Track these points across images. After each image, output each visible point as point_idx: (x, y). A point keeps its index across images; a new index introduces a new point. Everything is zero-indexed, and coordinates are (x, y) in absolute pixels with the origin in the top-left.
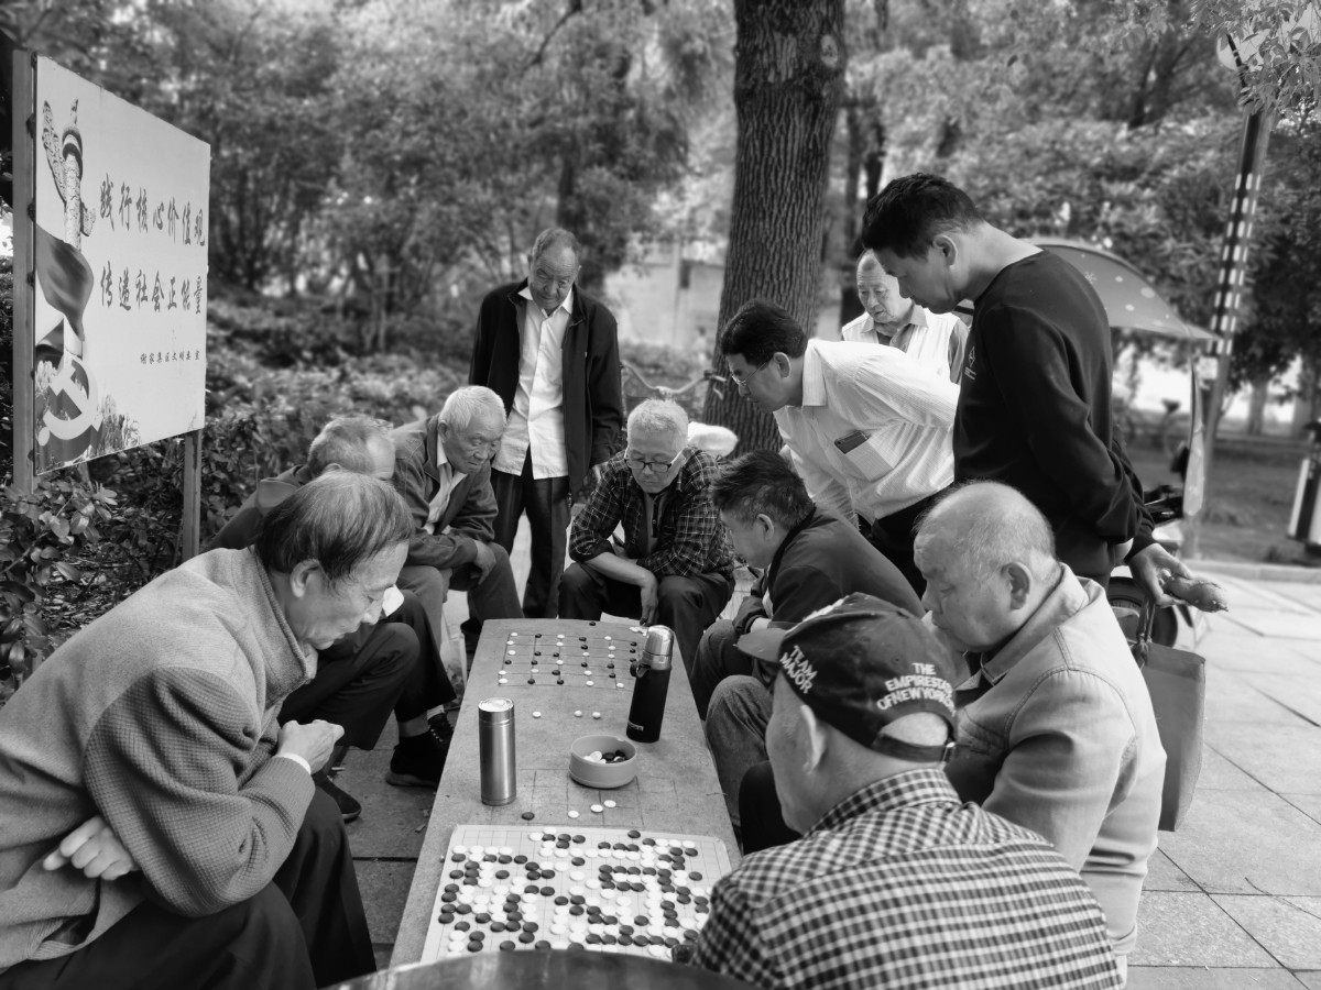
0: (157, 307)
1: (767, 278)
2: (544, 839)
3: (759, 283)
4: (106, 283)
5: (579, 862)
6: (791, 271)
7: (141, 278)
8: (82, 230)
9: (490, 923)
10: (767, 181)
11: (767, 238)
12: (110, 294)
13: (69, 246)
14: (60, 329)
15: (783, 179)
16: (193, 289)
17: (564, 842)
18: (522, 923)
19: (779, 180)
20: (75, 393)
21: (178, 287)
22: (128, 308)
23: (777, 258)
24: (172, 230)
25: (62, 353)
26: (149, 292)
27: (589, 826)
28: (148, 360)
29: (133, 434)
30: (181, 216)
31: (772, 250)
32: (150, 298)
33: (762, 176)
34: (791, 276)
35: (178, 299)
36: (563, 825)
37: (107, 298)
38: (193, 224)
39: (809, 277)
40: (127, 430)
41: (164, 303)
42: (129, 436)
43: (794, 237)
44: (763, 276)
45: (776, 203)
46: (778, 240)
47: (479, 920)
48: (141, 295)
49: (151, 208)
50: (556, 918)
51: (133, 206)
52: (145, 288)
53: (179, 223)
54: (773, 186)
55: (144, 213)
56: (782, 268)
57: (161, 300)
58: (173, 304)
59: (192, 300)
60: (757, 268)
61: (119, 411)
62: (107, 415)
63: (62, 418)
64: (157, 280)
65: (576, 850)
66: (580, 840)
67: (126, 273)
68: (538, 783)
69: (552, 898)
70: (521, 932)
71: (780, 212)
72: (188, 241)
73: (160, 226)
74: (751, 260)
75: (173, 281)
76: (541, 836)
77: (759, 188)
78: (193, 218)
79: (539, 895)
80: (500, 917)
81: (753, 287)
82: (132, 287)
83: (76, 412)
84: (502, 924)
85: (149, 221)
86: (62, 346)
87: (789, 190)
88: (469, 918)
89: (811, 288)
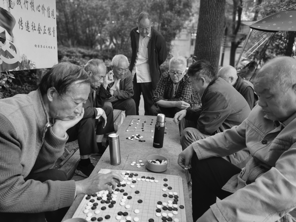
0: (40, 33)
1: (208, 30)
2: (126, 174)
3: (206, 32)
4: (20, 23)
5: (134, 182)
6: (215, 28)
7: (33, 24)
8: (10, 6)
9: (101, 200)
10: (209, 3)
11: (209, 19)
12: (22, 26)
13: (5, 10)
14: (4, 33)
15: (213, 2)
16: (52, 30)
17: (131, 176)
18: (111, 201)
19: (212, 3)
20: (11, 52)
21: (46, 28)
22: (29, 31)
23: (211, 24)
24: (43, 13)
25: (6, 40)
26: (37, 28)
27: (140, 171)
28: (37, 46)
29: (33, 65)
30: (46, 10)
31: (210, 22)
32: (37, 30)
33: (207, 2)
34: (215, 29)
35: (47, 32)
36: (133, 170)
37: (21, 27)
38: (51, 13)
39: (220, 29)
40: (31, 64)
41: (42, 32)
42: (32, 66)
43: (216, 19)
44: (207, 30)
45: (211, 9)
46: (211, 19)
47: (98, 199)
48: (34, 28)
49: (36, 6)
50: (122, 200)
51: (29, 4)
52: (35, 27)
53: (46, 11)
54: (210, 4)
55: (33, 6)
56: (212, 27)
57: (40, 31)
58: (44, 33)
59: (52, 33)
60: (206, 27)
61: (28, 59)
62: (24, 59)
63: (7, 57)
64: (39, 25)
65: (134, 178)
66: (136, 175)
67: (28, 22)
68: (129, 158)
69: (123, 193)
70: (110, 204)
71: (212, 12)
72: (49, 17)
73: (39, 11)
74: (204, 26)
75: (45, 27)
76: (125, 173)
77: (206, 5)
78: (51, 11)
79: (119, 192)
80: (105, 198)
81: (204, 33)
82: (30, 25)
83: (12, 57)
84: (105, 201)
85: (35, 9)
86: (5, 38)
87: (214, 5)
88: (95, 198)
89: (220, 32)
